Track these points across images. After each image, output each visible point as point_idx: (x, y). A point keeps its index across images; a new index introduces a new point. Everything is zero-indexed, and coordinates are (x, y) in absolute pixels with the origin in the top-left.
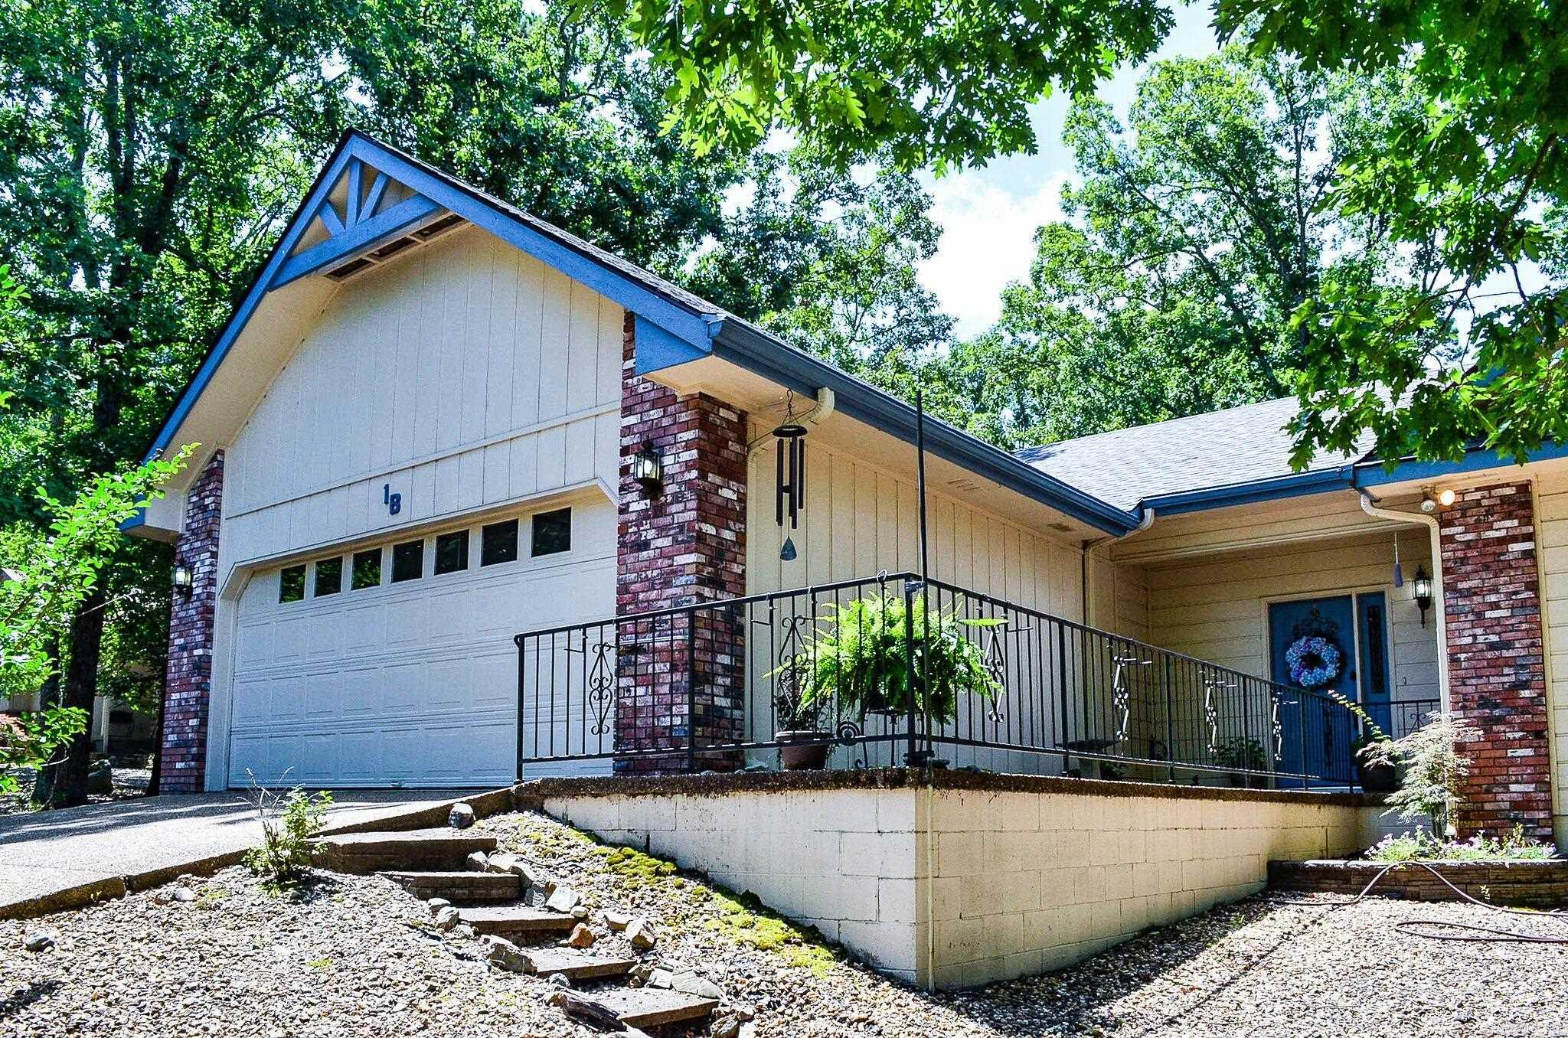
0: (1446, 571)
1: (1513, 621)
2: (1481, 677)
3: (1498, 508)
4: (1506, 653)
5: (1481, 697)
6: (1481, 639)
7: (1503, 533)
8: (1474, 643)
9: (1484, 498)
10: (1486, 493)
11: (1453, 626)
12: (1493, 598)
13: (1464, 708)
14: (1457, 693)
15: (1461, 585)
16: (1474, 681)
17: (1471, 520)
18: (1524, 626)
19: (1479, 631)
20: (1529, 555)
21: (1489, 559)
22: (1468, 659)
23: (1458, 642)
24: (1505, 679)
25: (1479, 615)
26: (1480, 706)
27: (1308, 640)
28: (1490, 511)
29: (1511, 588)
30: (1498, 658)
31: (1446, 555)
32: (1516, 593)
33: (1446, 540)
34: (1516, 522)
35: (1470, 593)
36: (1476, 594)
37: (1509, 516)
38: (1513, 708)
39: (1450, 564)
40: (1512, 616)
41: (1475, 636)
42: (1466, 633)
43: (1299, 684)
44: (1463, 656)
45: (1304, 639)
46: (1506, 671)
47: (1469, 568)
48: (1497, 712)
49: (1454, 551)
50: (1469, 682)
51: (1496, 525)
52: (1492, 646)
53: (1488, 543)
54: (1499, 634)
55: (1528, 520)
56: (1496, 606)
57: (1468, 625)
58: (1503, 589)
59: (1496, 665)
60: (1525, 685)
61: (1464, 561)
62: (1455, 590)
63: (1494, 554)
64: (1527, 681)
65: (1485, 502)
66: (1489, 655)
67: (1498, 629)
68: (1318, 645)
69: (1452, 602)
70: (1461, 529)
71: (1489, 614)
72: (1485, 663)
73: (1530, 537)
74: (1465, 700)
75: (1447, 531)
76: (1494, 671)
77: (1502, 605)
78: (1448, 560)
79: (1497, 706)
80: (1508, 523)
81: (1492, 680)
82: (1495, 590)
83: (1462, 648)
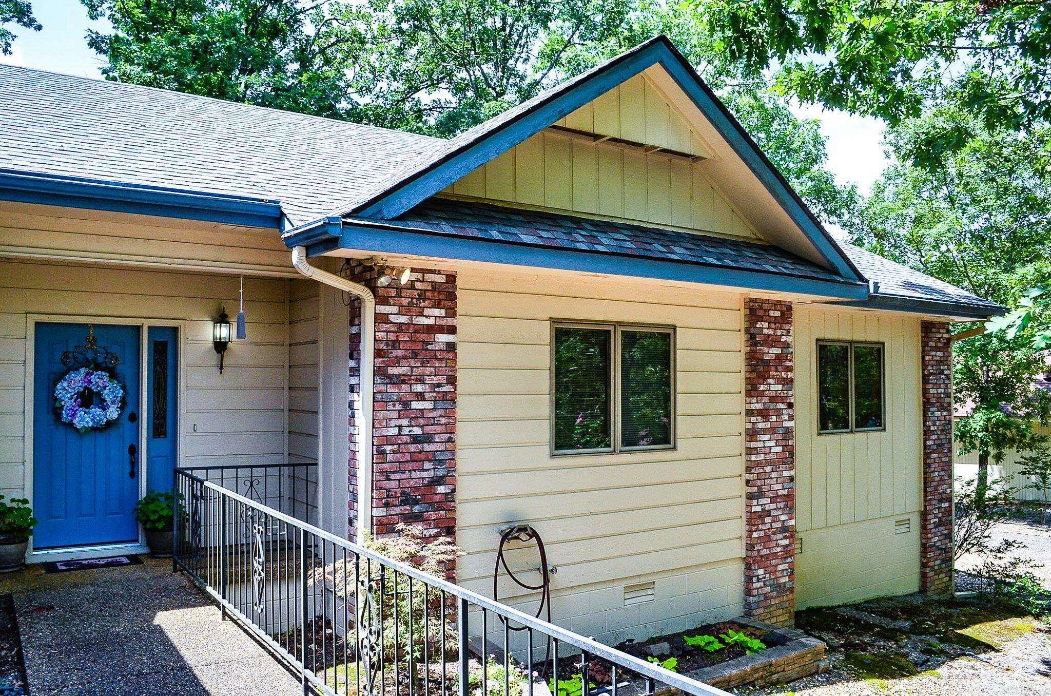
0: (378, 353)
1: (434, 414)
2: (404, 472)
3: (428, 294)
4: (427, 447)
5: (403, 493)
6: (406, 431)
7: (431, 321)
8: (399, 434)
9: (418, 280)
10: (420, 275)
11: (381, 415)
12: (419, 388)
13: (387, 505)
14: (381, 488)
15: (393, 371)
16: (398, 476)
17: (405, 302)
18: (444, 420)
19: (405, 422)
20: (451, 347)
21: (418, 346)
22: (394, 452)
23: (385, 432)
24: (425, 474)
25: (406, 405)
26: (403, 503)
27: (88, 374)
28: (422, 296)
29: (435, 380)
30: (420, 452)
31: (380, 335)
32: (439, 385)
33: (380, 319)
34: (443, 312)
35: (400, 380)
36: (404, 382)
37: (437, 305)
38: (431, 504)
39: (382, 346)
40: (434, 409)
41: (400, 427)
42: (393, 423)
43: (71, 425)
44: (388, 448)
45: (83, 371)
46: (427, 465)
47: (399, 353)
48: (416, 509)
49: (387, 332)
50: (392, 476)
51: (427, 312)
52: (416, 439)
53: (419, 329)
54: (422, 427)
55: (452, 312)
56: (420, 397)
57: (395, 415)
58: (428, 380)
59: (417, 459)
60: (439, 481)
61: (395, 344)
62: (385, 375)
63: (423, 341)
64: (443, 477)
65: (418, 285)
66: (413, 448)
67: (421, 421)
68: (100, 379)
69: (382, 388)
70: (395, 309)
71: (415, 405)
72: (408, 457)
73: (452, 330)
74: (388, 496)
75: (382, 309)
76: (416, 465)
77: (427, 396)
78: (381, 341)
79: (417, 502)
80: (437, 312)
81: (414, 474)
82: (421, 380)
83: (388, 440)
